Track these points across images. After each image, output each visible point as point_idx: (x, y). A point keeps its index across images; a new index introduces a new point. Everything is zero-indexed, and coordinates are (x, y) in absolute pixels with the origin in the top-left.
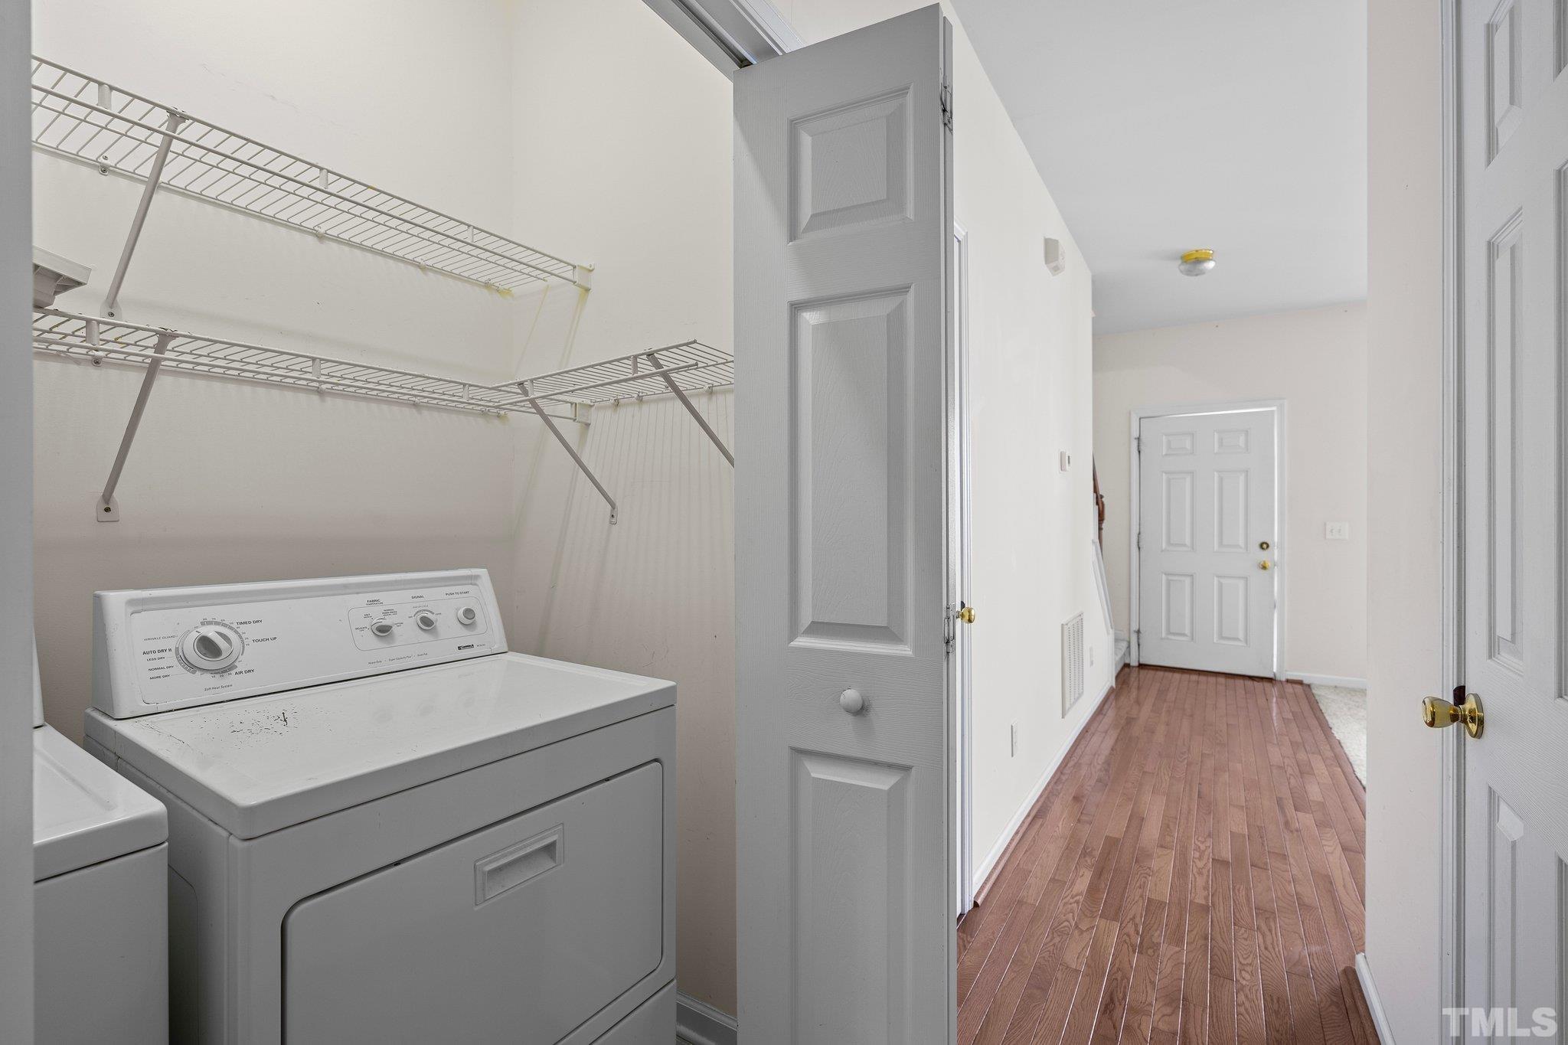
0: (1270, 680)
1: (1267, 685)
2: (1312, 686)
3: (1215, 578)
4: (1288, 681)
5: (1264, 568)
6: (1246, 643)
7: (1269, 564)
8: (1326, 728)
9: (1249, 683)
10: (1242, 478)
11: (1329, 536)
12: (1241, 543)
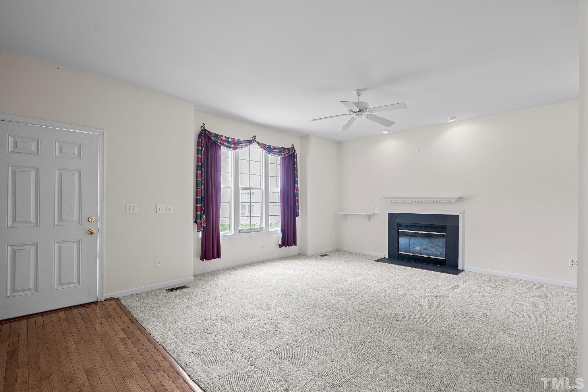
0: (95, 303)
1: (93, 306)
2: (120, 299)
3: (56, 244)
4: (105, 300)
5: (91, 233)
6: (79, 284)
7: (94, 231)
8: (147, 335)
9: (82, 309)
10: (76, 176)
11: (128, 212)
12: (76, 218)
